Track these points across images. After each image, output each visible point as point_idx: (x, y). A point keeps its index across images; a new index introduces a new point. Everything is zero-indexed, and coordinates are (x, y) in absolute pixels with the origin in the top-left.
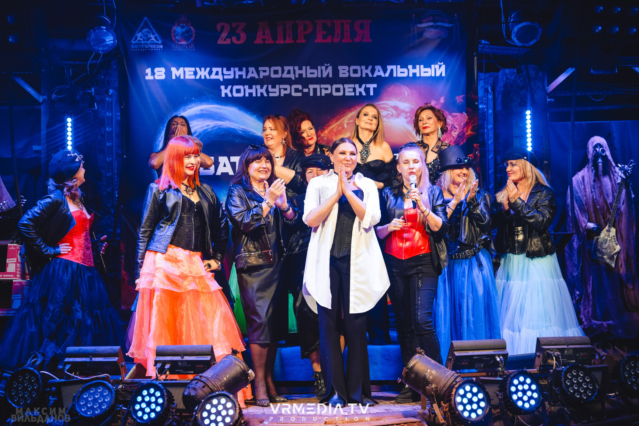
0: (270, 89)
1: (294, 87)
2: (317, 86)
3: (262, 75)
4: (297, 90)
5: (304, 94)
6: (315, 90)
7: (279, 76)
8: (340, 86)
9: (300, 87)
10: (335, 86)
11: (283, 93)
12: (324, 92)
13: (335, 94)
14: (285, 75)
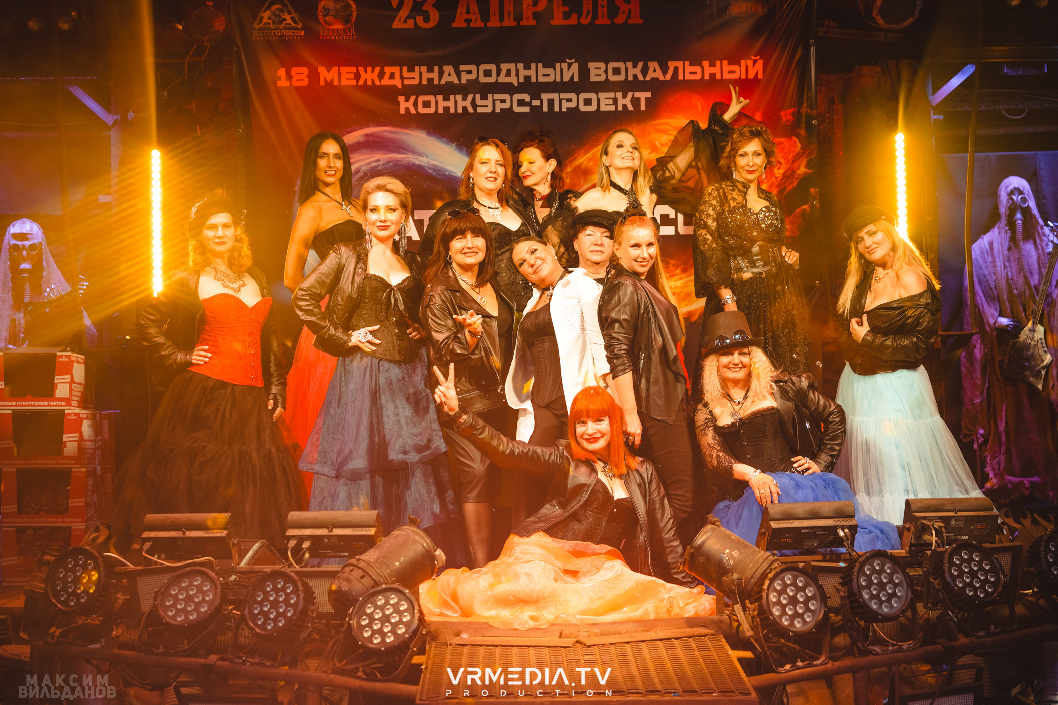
0: (479, 102)
1: (517, 97)
2: (555, 96)
3: (465, 77)
4: (521, 103)
5: (533, 108)
6: (551, 102)
7: (492, 79)
8: (592, 95)
9: (526, 97)
10: (583, 96)
11: (499, 107)
12: (565, 106)
13: (583, 108)
14: (503, 79)
